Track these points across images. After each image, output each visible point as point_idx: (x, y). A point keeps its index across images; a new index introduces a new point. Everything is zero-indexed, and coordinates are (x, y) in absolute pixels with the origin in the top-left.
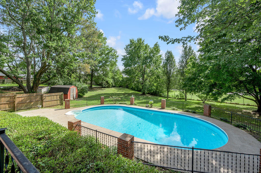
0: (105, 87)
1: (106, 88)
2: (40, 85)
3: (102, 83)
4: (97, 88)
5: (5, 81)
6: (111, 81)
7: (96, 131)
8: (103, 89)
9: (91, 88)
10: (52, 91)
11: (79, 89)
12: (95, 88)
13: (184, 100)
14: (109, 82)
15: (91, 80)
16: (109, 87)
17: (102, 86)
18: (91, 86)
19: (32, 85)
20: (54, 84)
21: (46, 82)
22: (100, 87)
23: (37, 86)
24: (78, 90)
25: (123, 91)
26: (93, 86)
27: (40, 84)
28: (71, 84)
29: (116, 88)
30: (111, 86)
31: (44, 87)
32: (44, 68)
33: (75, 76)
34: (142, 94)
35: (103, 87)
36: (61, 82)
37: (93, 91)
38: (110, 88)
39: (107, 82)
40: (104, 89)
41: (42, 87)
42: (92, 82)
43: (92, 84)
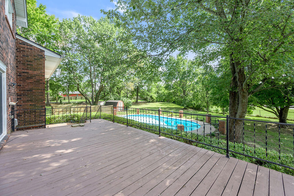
0: (149, 102)
1: (151, 102)
3: (147, 98)
4: (142, 102)
5: (77, 98)
6: (155, 96)
8: (147, 103)
9: (136, 103)
10: (107, 104)
11: (125, 103)
12: (140, 102)
13: (222, 114)
14: (153, 97)
15: (137, 95)
16: (153, 101)
17: (147, 100)
18: (137, 101)
19: (95, 100)
20: (108, 99)
21: (103, 98)
22: (145, 102)
23: (98, 101)
24: (124, 104)
25: (166, 106)
26: (139, 101)
27: (99, 99)
28: (119, 99)
30: (155, 101)
31: (102, 101)
32: (102, 88)
33: (124, 92)
34: (183, 109)
35: (147, 102)
36: (112, 98)
37: (138, 105)
38: (155, 103)
39: (151, 97)
40: (149, 103)
42: (137, 98)
43: (137, 99)
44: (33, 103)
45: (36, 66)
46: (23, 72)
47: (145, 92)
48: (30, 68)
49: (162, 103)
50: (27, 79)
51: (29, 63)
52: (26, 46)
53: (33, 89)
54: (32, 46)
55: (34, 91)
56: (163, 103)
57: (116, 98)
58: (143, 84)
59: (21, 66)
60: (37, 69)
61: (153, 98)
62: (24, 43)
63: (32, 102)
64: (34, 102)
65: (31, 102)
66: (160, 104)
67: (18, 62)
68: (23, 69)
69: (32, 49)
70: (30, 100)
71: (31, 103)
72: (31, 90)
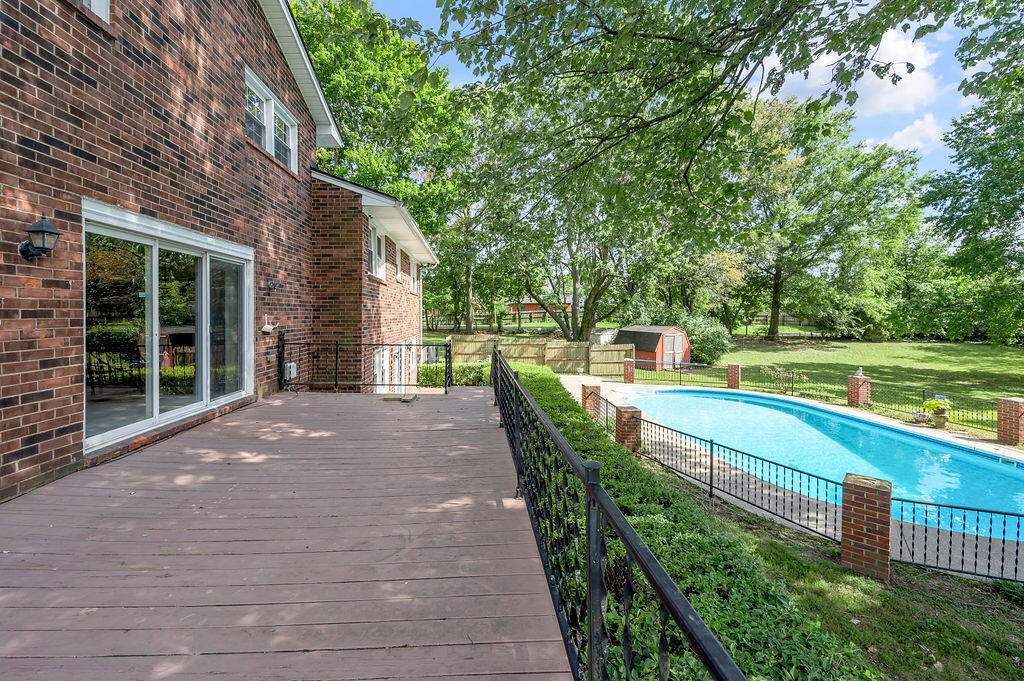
0: (849, 338)
1: (858, 340)
2: (599, 325)
3: (831, 319)
4: (803, 338)
6: (880, 308)
7: (712, 442)
8: (836, 344)
9: (769, 340)
10: (622, 338)
11: (694, 337)
12: (789, 338)
14: (870, 312)
15: (775, 305)
16: (872, 337)
17: (833, 329)
18: (773, 331)
19: (580, 325)
22: (820, 338)
23: (590, 326)
24: (692, 342)
25: (964, 362)
26: (784, 331)
27: (596, 322)
29: (924, 345)
30: (886, 333)
31: (605, 329)
35: (835, 339)
36: (646, 317)
37: (775, 351)
38: (885, 344)
39: (859, 313)
40: (844, 344)
41: (603, 330)
42: (775, 316)
43: (775, 322)
44: (340, 329)
45: (346, 236)
46: (323, 256)
47: (819, 292)
48: (335, 243)
49: (938, 345)
50: (328, 271)
51: (333, 232)
52: (327, 193)
53: (339, 294)
54: (338, 188)
55: (341, 298)
56: (946, 349)
57: (662, 317)
58: (807, 255)
59: (320, 241)
60: (346, 243)
61: (870, 320)
62: (325, 186)
63: (338, 326)
64: (341, 326)
65: (336, 325)
66: (923, 354)
67: (316, 232)
68: (323, 248)
69: (338, 197)
70: (334, 321)
71: (335, 329)
72: (335, 297)
